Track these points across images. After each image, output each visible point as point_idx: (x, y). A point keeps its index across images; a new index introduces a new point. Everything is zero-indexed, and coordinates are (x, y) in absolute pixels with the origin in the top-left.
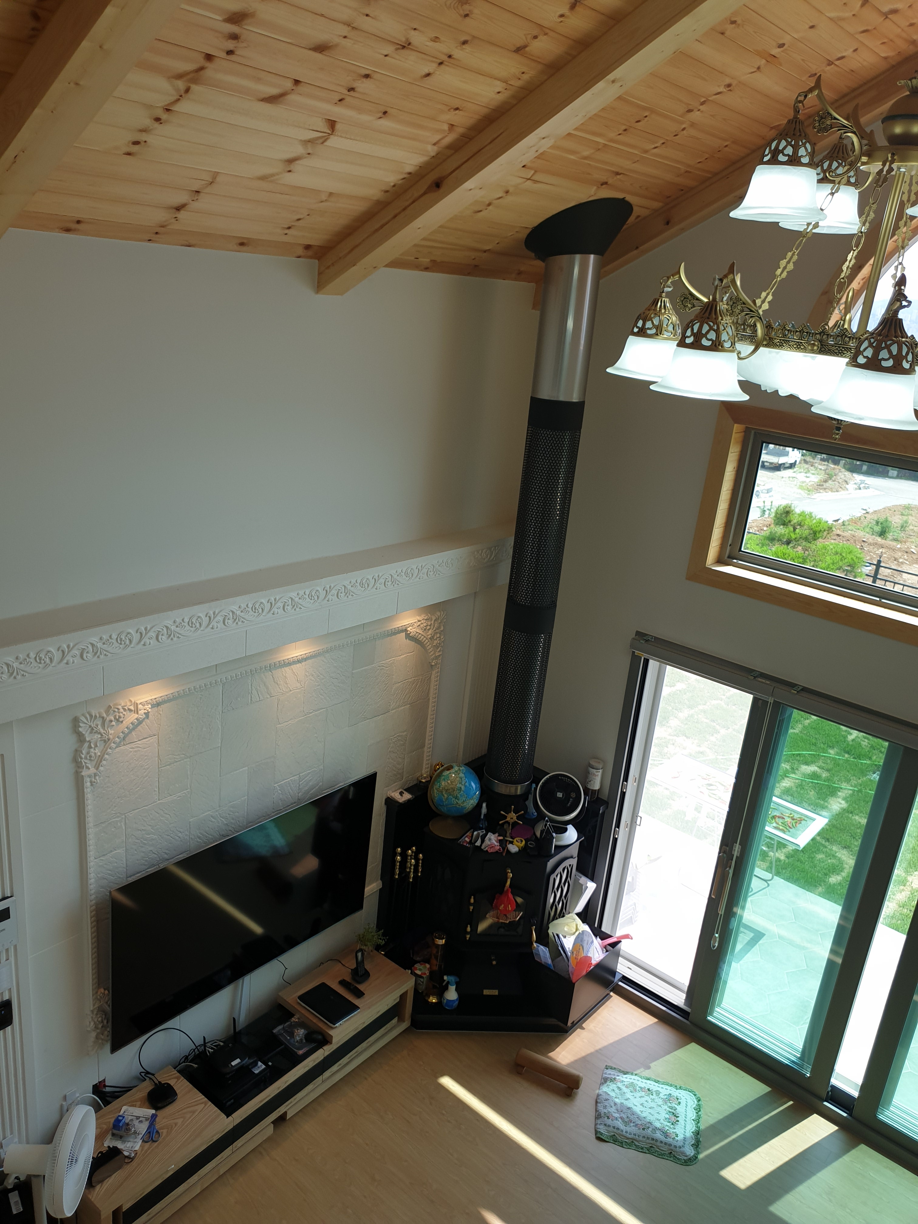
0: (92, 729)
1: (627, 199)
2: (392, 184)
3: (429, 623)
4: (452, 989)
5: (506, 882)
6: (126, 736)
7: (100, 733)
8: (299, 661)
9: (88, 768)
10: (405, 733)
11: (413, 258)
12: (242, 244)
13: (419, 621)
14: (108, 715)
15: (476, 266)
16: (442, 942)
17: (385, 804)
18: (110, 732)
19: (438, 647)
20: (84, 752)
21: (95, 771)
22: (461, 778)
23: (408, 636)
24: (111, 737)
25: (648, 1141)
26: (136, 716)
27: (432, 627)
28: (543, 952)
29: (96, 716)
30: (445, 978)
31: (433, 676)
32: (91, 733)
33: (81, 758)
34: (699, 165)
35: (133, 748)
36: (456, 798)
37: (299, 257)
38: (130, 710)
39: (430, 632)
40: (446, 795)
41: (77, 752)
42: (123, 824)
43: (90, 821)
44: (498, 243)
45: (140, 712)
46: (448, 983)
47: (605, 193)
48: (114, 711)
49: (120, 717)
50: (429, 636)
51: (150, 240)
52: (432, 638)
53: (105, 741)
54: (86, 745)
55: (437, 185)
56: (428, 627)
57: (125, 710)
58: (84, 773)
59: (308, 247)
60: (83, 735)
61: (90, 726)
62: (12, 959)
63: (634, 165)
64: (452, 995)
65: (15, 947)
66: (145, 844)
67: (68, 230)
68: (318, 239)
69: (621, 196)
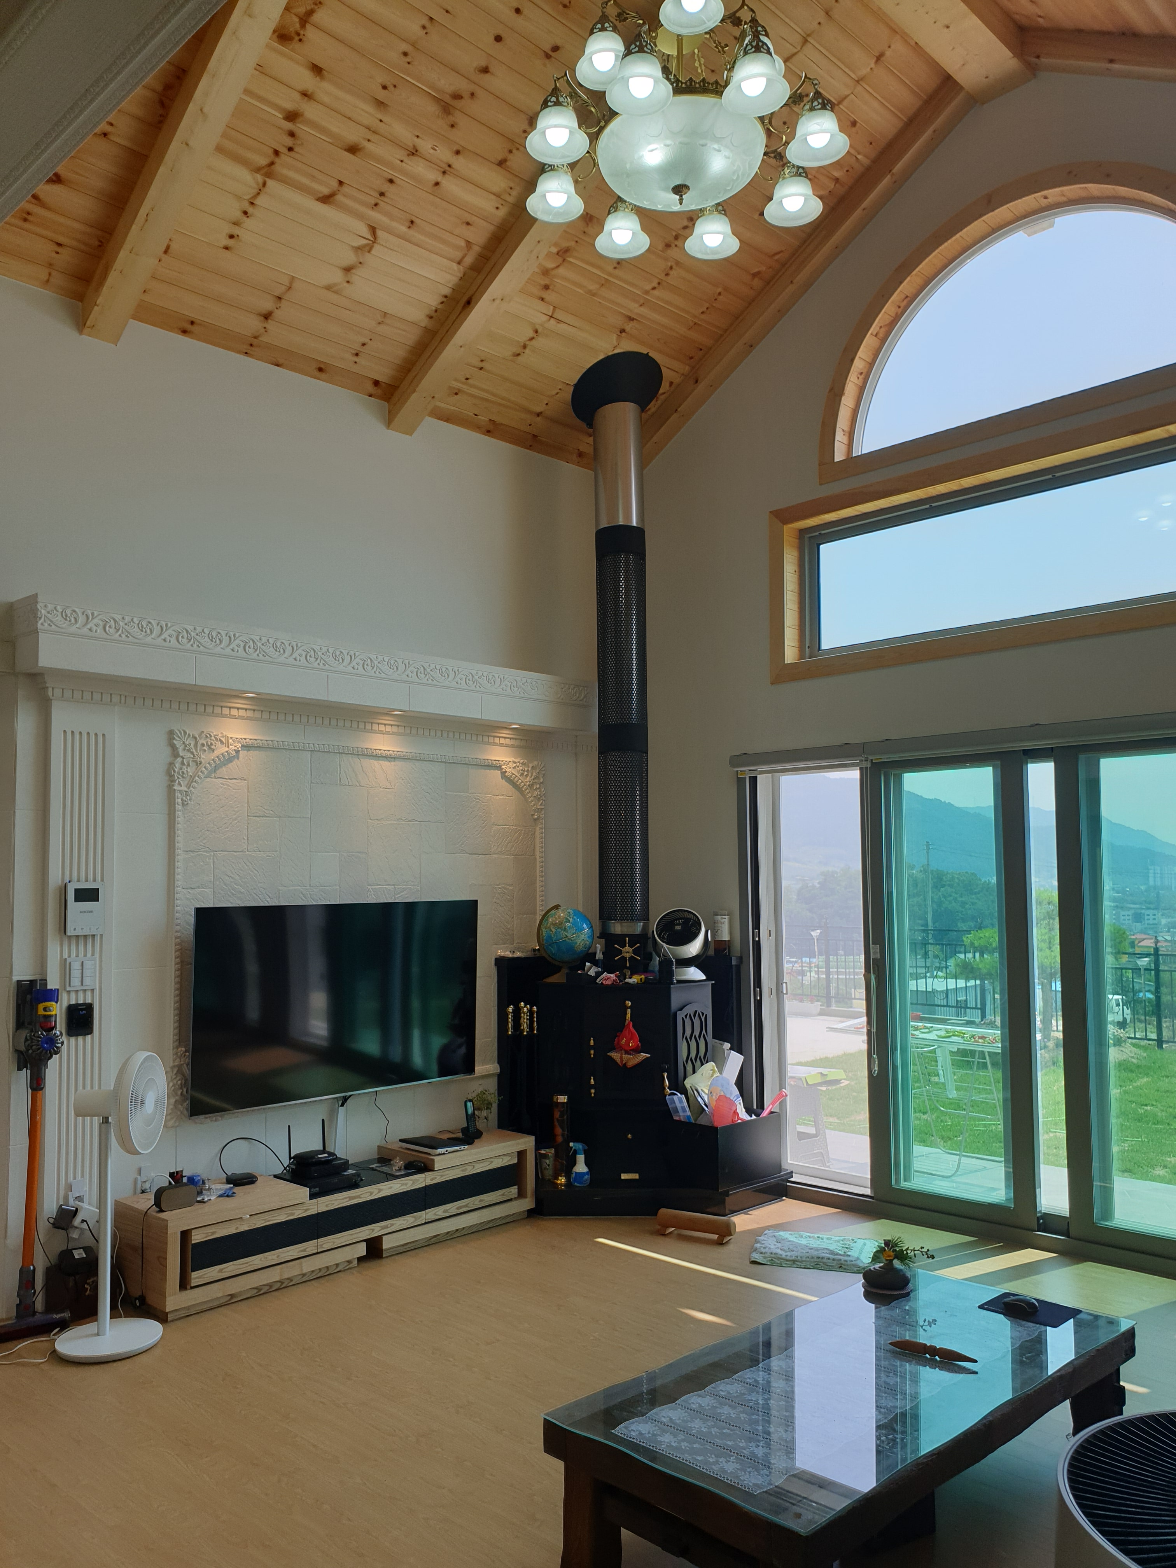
0: (186, 746)
1: (650, 354)
2: (434, 308)
3: (526, 769)
4: (581, 1158)
5: (626, 1014)
6: (216, 769)
7: (192, 753)
8: (388, 758)
9: (179, 784)
10: (511, 888)
11: (472, 414)
12: (320, 370)
13: (514, 762)
14: (200, 738)
15: (535, 436)
16: (563, 1099)
17: (495, 965)
18: (202, 756)
19: (539, 800)
20: (177, 765)
21: (186, 789)
22: (569, 913)
23: (503, 774)
24: (203, 761)
25: (812, 1260)
26: (227, 749)
27: (530, 774)
28: (678, 1101)
29: (189, 735)
30: (571, 1144)
31: (537, 833)
32: (184, 749)
33: (174, 771)
34: (703, 317)
35: (223, 784)
36: (565, 930)
37: (370, 396)
38: (221, 742)
39: (528, 779)
40: (553, 930)
41: (171, 764)
42: (211, 861)
43: (181, 856)
44: (547, 404)
45: (231, 747)
46: (575, 1152)
47: (627, 346)
48: (207, 736)
49: (211, 744)
50: (528, 784)
51: (246, 353)
52: (531, 786)
53: (197, 764)
54: (179, 760)
55: (469, 302)
56: (526, 773)
57: (216, 739)
58: (176, 787)
59: (376, 383)
60: (177, 748)
61: (184, 743)
62: (97, 955)
63: (642, 309)
64: (581, 1167)
65: (101, 935)
66: (233, 894)
67: (184, 332)
68: (383, 374)
69: (644, 351)
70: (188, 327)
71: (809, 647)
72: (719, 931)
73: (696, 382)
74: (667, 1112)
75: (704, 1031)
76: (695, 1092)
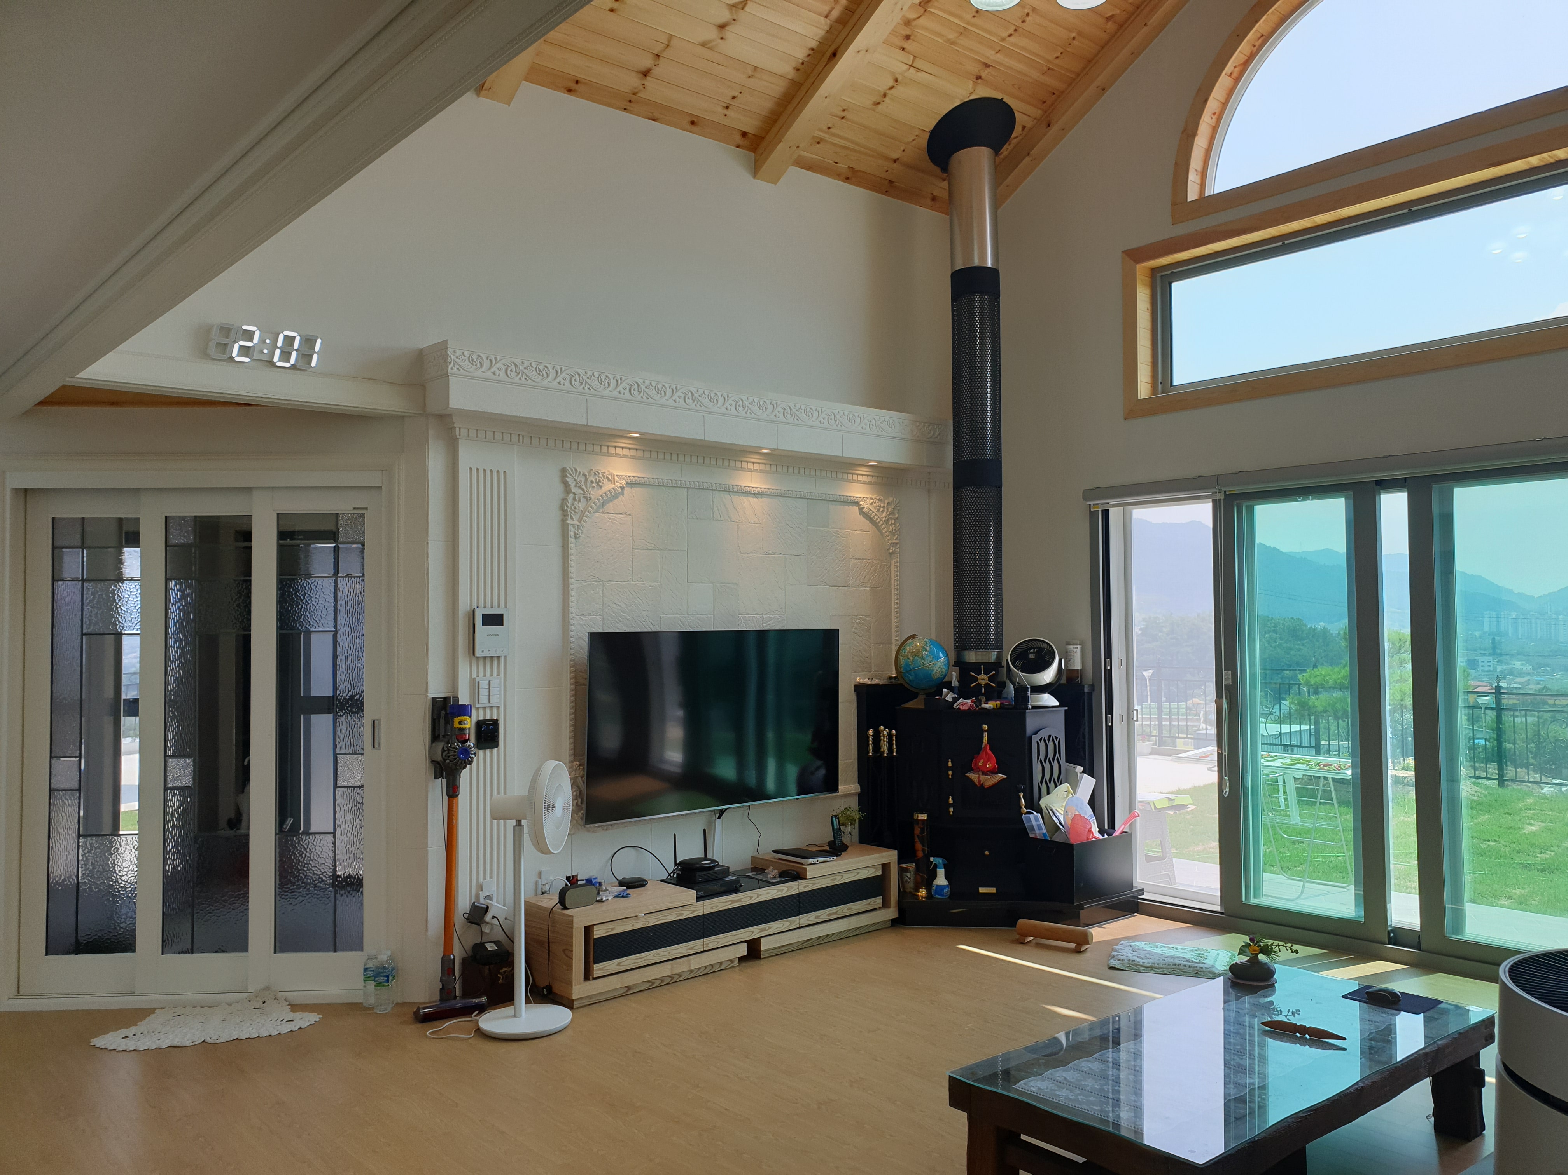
0: (577, 483)
1: (1004, 100)
2: (801, 61)
3: (882, 505)
4: (941, 872)
5: (983, 737)
6: (603, 505)
7: (583, 490)
8: (755, 494)
9: (572, 518)
10: (868, 619)
11: (831, 162)
12: (693, 123)
13: (871, 499)
14: (590, 476)
15: (891, 182)
16: (923, 816)
17: (855, 691)
18: (592, 493)
19: (894, 534)
20: (569, 501)
21: (578, 523)
22: (926, 642)
23: (861, 510)
24: (592, 497)
26: (613, 486)
27: (886, 510)
28: (1034, 819)
29: (580, 473)
30: (932, 859)
31: (893, 566)
32: (576, 486)
33: (567, 506)
34: (1057, 61)
35: (610, 519)
36: (922, 658)
37: (738, 147)
38: (608, 478)
39: (884, 514)
40: (911, 658)
41: (564, 500)
42: (601, 590)
43: (574, 585)
44: (904, 150)
45: (617, 484)
46: (936, 867)
47: (983, 92)
48: (595, 474)
49: (600, 481)
50: (884, 519)
51: (625, 109)
52: (887, 521)
53: (587, 500)
54: (571, 495)
55: (834, 55)
56: (882, 509)
57: (604, 476)
58: (569, 521)
59: (744, 134)
60: (569, 485)
61: (575, 480)
62: (502, 675)
63: (998, 55)
64: (941, 880)
65: (505, 657)
66: (620, 621)
67: (570, 91)
68: (750, 125)
69: (999, 96)
70: (574, 86)
71: (1161, 383)
72: (1072, 661)
73: (1049, 126)
74: (1023, 831)
75: (1057, 755)
76: (1051, 812)
